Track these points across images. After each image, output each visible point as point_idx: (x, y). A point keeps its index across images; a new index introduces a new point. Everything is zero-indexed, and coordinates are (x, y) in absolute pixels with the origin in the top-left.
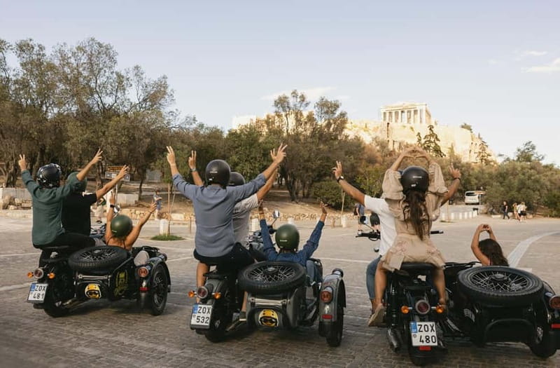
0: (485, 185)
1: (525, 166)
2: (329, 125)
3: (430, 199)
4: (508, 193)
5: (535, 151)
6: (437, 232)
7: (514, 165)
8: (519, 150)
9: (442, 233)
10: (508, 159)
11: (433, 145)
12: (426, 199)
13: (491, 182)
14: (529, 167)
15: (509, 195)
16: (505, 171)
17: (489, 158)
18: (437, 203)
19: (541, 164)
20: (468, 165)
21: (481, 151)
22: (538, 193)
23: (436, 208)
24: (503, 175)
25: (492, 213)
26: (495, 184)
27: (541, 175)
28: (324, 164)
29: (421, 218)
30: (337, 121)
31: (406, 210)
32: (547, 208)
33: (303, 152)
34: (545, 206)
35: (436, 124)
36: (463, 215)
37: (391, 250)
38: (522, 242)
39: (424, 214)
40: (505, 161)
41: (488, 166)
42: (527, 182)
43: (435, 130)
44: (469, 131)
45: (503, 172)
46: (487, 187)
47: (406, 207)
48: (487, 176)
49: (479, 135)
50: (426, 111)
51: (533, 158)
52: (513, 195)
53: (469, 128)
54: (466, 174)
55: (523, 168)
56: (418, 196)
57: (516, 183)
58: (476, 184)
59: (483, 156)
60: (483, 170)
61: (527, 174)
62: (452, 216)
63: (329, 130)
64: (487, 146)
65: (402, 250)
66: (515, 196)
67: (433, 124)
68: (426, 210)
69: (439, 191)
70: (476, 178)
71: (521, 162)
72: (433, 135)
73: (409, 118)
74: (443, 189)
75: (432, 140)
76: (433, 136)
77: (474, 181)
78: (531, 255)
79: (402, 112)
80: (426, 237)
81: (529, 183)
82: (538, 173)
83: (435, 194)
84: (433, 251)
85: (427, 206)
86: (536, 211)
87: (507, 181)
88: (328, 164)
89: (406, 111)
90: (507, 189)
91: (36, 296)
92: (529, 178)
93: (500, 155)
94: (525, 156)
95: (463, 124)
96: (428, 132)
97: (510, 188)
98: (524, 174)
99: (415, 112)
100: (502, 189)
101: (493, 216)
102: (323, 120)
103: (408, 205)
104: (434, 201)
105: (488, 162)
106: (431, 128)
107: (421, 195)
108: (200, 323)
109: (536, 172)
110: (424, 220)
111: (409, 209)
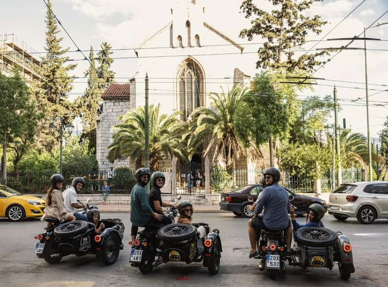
91: (136, 258)
108: (273, 266)
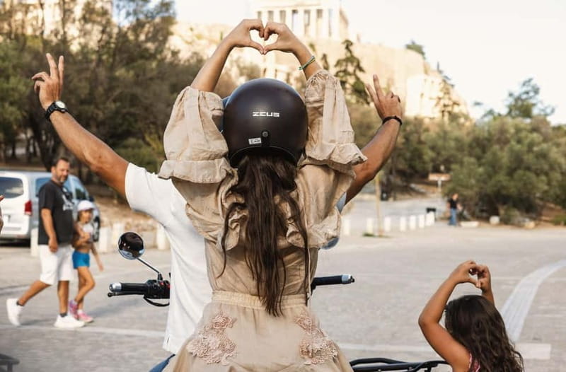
0: (448, 162)
1: (522, 126)
2: (138, 27)
3: (311, 182)
4: (490, 177)
5: (539, 97)
6: (336, 280)
7: (503, 124)
8: (511, 95)
9: (352, 280)
10: (491, 112)
11: (351, 80)
12: (299, 181)
13: (460, 156)
14: (529, 127)
15: (493, 182)
16: (486, 135)
17: (456, 110)
18: (330, 197)
19: (547, 123)
20: (418, 122)
21: (441, 95)
22: (543, 178)
23: (327, 212)
24: (481, 145)
25: (461, 218)
26: (467, 159)
27: (550, 144)
28: (124, 111)
29: (282, 243)
30: (153, 17)
31: (236, 216)
32: (559, 207)
33: (75, 80)
34: (557, 204)
35: (358, 39)
36: (408, 220)
37: (190, 348)
38: (524, 280)
39: (291, 229)
40: (485, 115)
41: (454, 124)
42: (525, 157)
43: (357, 52)
44: (419, 56)
45: (481, 137)
46: (453, 166)
47: (234, 206)
48: (452, 144)
49: (438, 66)
50: (341, 13)
51: (535, 111)
52: (499, 181)
53: (419, 50)
54: (414, 138)
55: (518, 130)
56: (272, 174)
57: (505, 157)
58: (433, 160)
59: (445, 106)
60: (445, 133)
61: (526, 142)
62: (387, 223)
63: (137, 36)
64: (453, 86)
65: (222, 346)
66: (505, 183)
67: (353, 39)
68: (297, 217)
69: (336, 158)
70: (433, 148)
71: (513, 118)
72: (351, 59)
73: (307, 25)
74: (348, 152)
75: (351, 69)
76: (352, 62)
77: (429, 155)
78: (546, 312)
79: (294, 12)
80: (292, 304)
81: (529, 158)
82: (545, 140)
83: (326, 166)
84: (317, 347)
85: (301, 203)
86: (540, 215)
87: (488, 156)
88: (133, 110)
89: (301, 11)
90: (490, 169)
92: (530, 149)
93: (477, 104)
94: (522, 108)
95: (409, 43)
96: (343, 54)
97: (494, 167)
98: (519, 142)
99: (319, 12)
100: (481, 170)
101: (464, 224)
102: (123, 12)
103: (241, 200)
104: (322, 190)
105: (454, 117)
106: (348, 45)
107: (280, 170)
109: (541, 139)
110: (292, 248)
111: (246, 213)
